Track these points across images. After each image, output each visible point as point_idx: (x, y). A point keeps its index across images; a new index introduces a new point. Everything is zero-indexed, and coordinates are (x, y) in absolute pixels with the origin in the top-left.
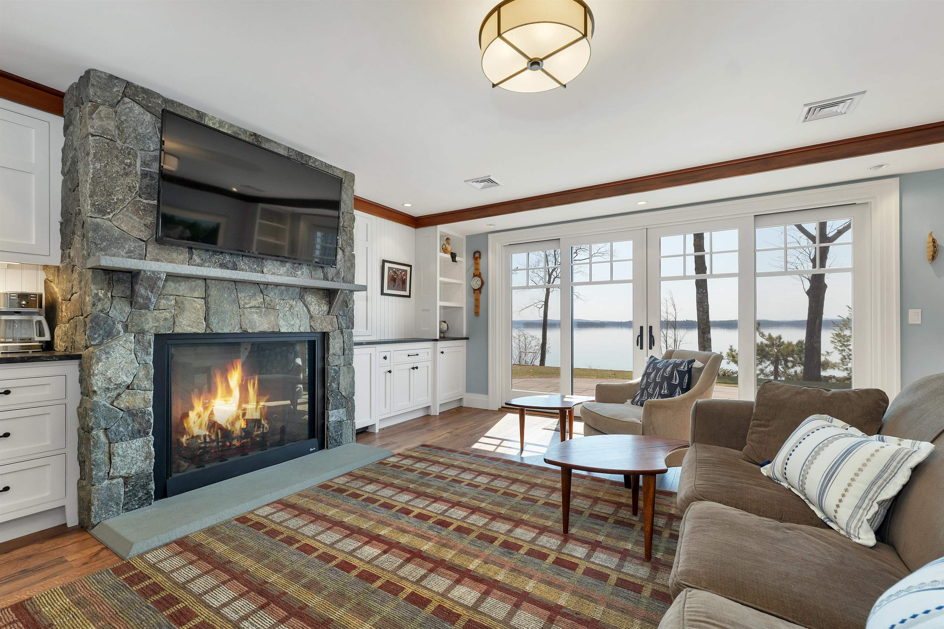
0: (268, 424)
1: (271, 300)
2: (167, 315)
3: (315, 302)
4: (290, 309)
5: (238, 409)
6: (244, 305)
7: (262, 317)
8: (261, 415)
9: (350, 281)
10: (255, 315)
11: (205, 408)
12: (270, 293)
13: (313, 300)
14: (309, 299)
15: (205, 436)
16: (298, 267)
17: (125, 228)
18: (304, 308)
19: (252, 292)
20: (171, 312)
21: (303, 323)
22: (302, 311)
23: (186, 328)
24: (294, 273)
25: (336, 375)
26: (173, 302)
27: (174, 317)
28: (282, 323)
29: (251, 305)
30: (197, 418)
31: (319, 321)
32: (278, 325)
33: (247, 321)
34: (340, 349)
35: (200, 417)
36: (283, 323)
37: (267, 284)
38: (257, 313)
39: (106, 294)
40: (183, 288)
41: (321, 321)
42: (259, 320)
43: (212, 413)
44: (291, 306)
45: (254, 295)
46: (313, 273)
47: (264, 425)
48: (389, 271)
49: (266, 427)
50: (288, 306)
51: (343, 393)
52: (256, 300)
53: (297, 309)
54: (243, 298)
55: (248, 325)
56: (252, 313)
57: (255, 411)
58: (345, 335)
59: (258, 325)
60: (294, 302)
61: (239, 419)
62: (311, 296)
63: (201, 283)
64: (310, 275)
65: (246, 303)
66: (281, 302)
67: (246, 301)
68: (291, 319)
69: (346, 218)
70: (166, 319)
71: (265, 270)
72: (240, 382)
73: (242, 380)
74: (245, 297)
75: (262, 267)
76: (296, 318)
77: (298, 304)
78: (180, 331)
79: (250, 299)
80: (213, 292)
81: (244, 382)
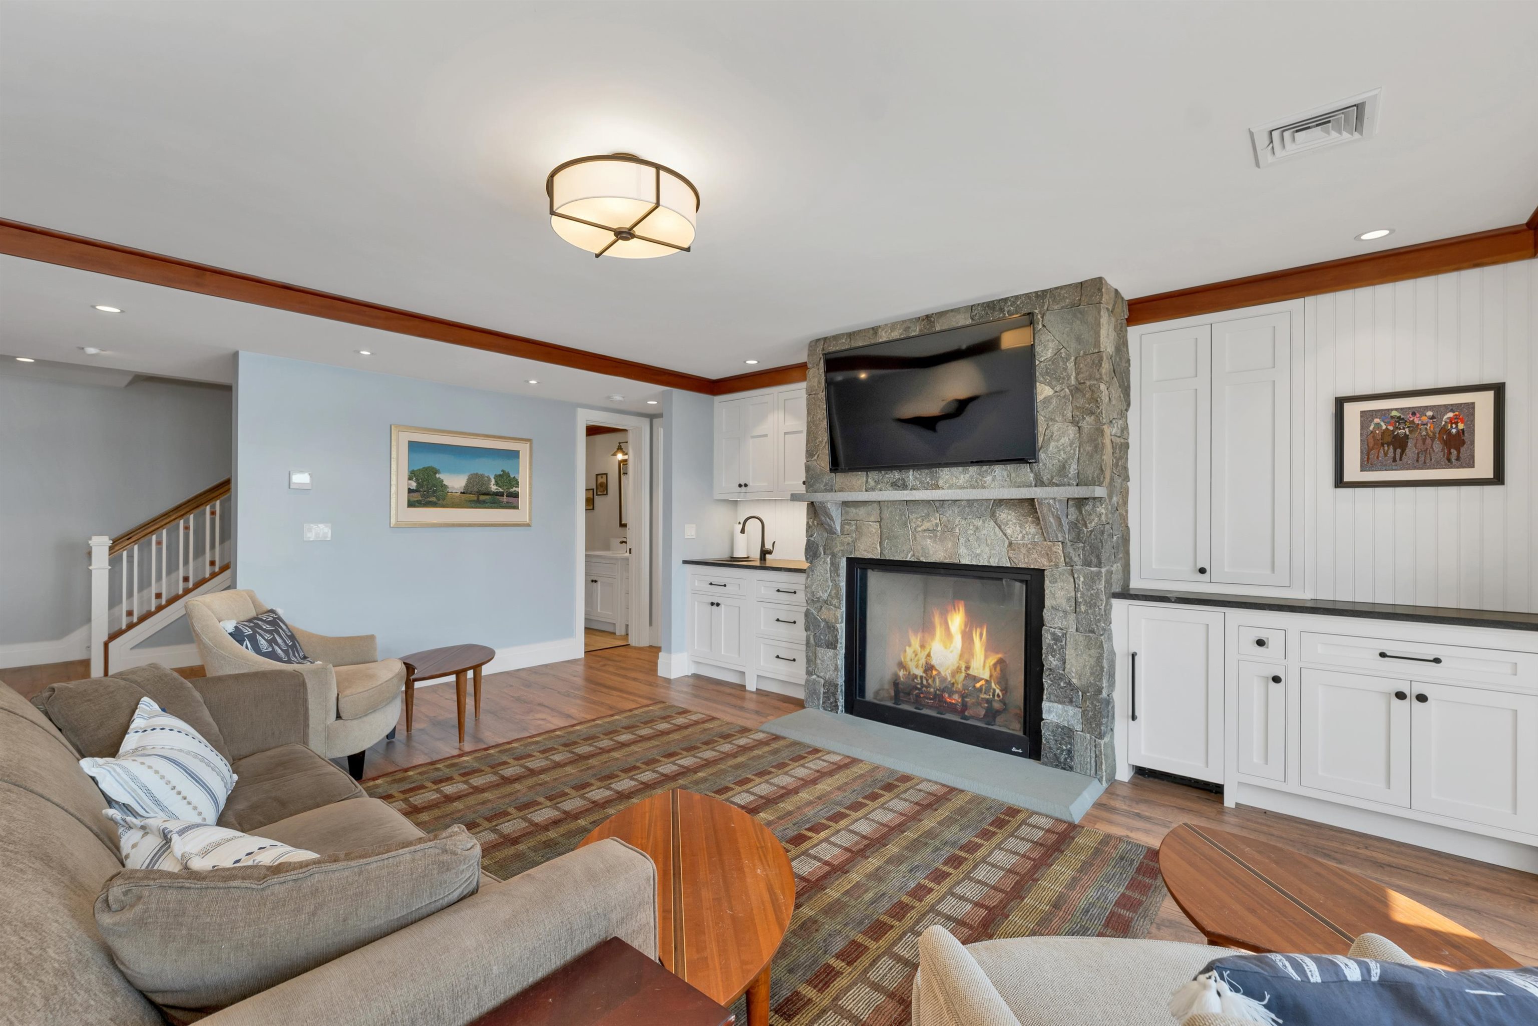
0: (1001, 691)
1: (948, 521)
2: (849, 539)
3: (1014, 521)
4: (975, 531)
5: (960, 660)
6: (915, 529)
7: (936, 543)
8: (991, 676)
9: (1093, 478)
10: (929, 540)
11: (923, 646)
12: (946, 512)
13: (1009, 517)
14: (1003, 516)
15: (921, 677)
16: (986, 471)
17: (823, 465)
18: (997, 529)
19: (926, 511)
20: (852, 537)
21: (994, 552)
22: (992, 534)
23: (863, 552)
24: (981, 480)
25: (1056, 644)
26: (854, 527)
27: (854, 542)
28: (963, 551)
29: (924, 527)
30: (914, 655)
31: (1024, 550)
32: (957, 554)
33: (919, 548)
34: (1069, 600)
35: (916, 655)
36: (965, 551)
37: (943, 502)
38: (930, 538)
39: (813, 522)
40: (862, 512)
41: (1028, 551)
42: (932, 546)
43: (929, 655)
44: (977, 528)
45: (928, 515)
46: (1013, 475)
47: (994, 690)
48: (1364, 426)
49: (998, 696)
50: (971, 527)
51: (1074, 681)
52: (930, 521)
53: (985, 532)
54: (914, 520)
55: (921, 552)
56: (924, 537)
57: (982, 668)
58: (1079, 577)
59: (931, 552)
60: (981, 522)
61: (961, 672)
62: (1006, 511)
63: (876, 506)
64: (1008, 479)
65: (918, 526)
66: (963, 523)
67: (918, 523)
68: (977, 546)
69: (1082, 365)
70: (848, 544)
71: (941, 483)
72: (963, 627)
73: (966, 626)
74: (917, 518)
75: (935, 478)
76: (984, 545)
77: (987, 525)
78: (859, 556)
79: (923, 520)
80: (886, 514)
81: (967, 629)
